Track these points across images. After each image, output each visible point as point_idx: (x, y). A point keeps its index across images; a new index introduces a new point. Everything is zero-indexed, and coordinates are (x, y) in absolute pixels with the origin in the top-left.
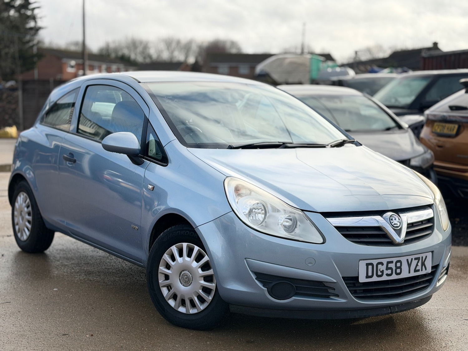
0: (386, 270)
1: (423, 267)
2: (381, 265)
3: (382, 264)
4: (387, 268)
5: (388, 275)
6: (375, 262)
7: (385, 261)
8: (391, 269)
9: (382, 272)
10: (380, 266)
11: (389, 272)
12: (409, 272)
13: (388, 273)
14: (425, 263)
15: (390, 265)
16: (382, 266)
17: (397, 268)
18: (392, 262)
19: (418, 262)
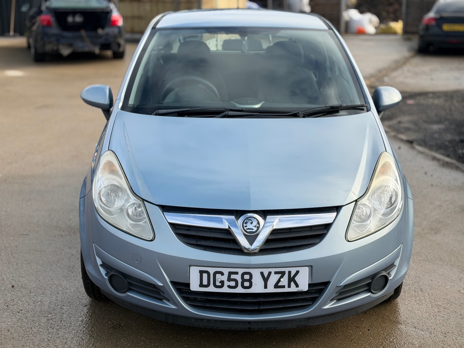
0: (227, 281)
1: (292, 284)
2: (220, 275)
3: (222, 274)
4: (229, 279)
5: (229, 287)
6: (212, 271)
7: (226, 271)
8: (236, 281)
9: (222, 282)
10: (218, 276)
11: (233, 284)
12: (266, 287)
13: (231, 285)
14: (296, 279)
15: (233, 276)
16: (222, 276)
17: (244, 280)
18: (237, 273)
19: (282, 277)
